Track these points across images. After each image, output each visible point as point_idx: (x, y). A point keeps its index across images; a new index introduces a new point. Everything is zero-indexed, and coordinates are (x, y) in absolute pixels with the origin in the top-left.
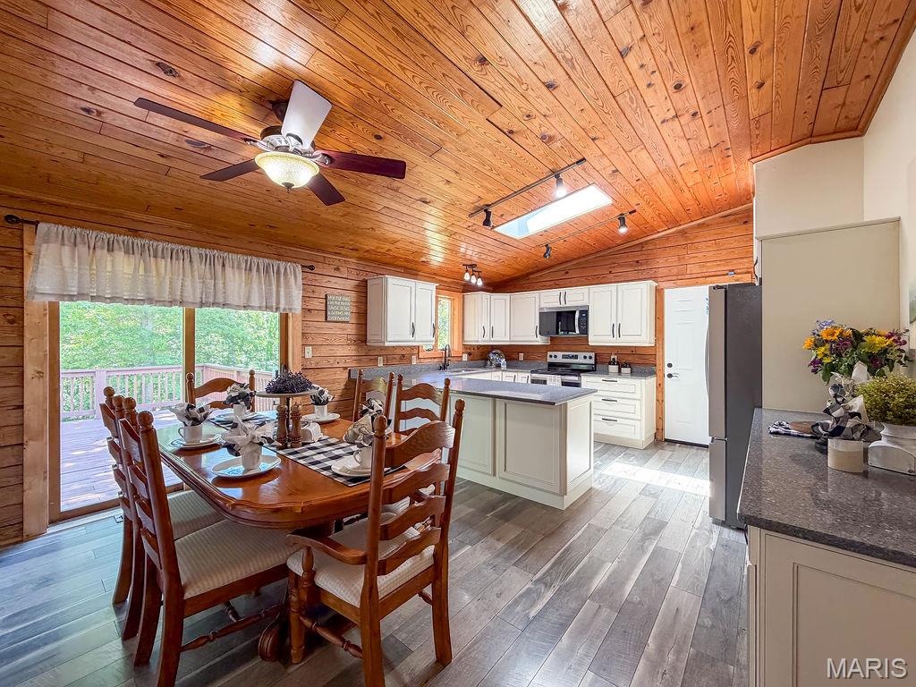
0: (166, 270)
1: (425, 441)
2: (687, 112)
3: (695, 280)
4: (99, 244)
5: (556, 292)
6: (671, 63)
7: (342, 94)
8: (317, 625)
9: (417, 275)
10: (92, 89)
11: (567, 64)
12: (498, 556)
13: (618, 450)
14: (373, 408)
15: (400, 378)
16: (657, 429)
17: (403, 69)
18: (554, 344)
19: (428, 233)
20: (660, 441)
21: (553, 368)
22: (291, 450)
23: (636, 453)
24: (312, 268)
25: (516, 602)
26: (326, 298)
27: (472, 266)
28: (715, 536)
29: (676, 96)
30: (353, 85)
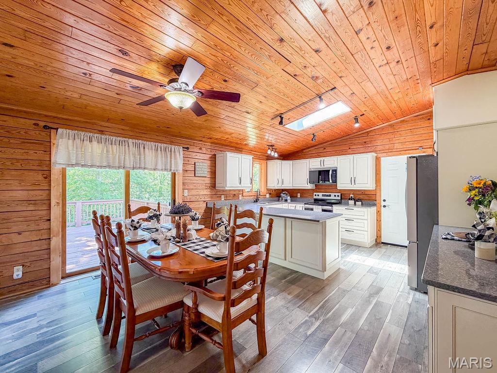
0: (116, 152)
1: (254, 239)
2: (394, 61)
3: (399, 152)
4: (85, 138)
5: (319, 159)
6: (384, 36)
7: (208, 60)
8: (199, 332)
9: (242, 151)
10: (88, 63)
11: (326, 40)
12: (289, 302)
13: (354, 248)
14: (223, 222)
15: (236, 207)
16: (377, 237)
17: (240, 46)
18: (318, 188)
19: (249, 129)
20: (379, 243)
21: (317, 201)
22: (183, 244)
23: (365, 249)
24: (188, 148)
25: (300, 327)
26: (195, 164)
27: (272, 146)
28: (411, 297)
29: (387, 53)
30: (214, 56)
